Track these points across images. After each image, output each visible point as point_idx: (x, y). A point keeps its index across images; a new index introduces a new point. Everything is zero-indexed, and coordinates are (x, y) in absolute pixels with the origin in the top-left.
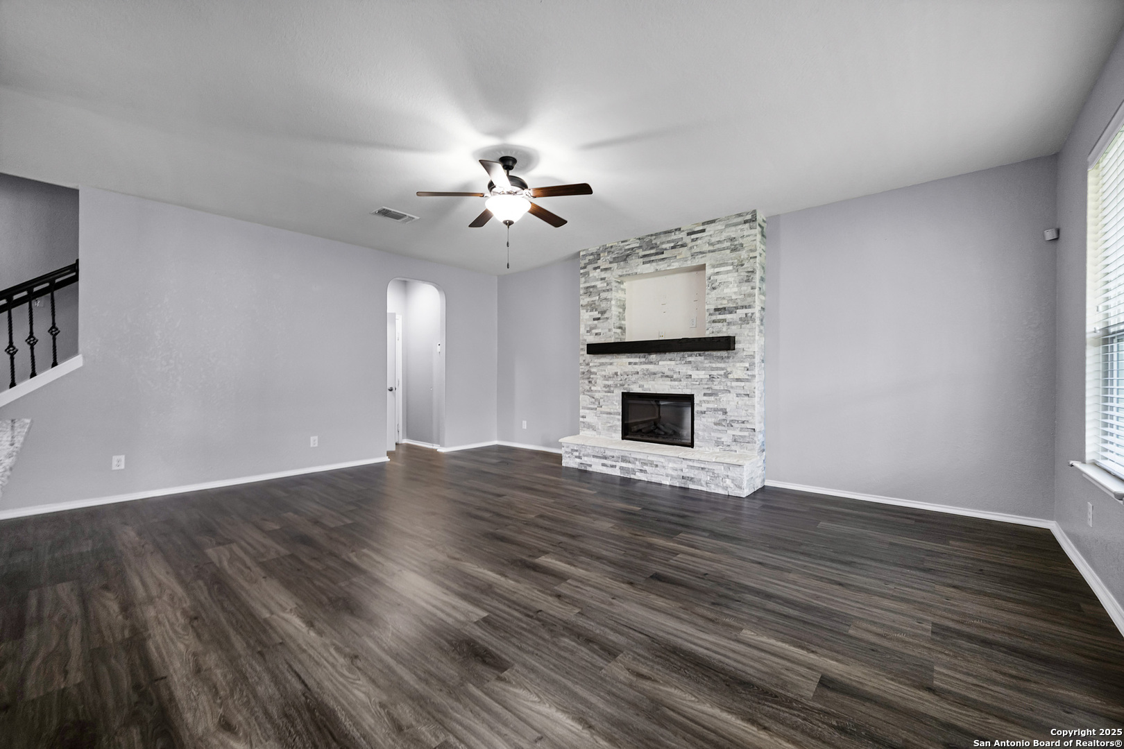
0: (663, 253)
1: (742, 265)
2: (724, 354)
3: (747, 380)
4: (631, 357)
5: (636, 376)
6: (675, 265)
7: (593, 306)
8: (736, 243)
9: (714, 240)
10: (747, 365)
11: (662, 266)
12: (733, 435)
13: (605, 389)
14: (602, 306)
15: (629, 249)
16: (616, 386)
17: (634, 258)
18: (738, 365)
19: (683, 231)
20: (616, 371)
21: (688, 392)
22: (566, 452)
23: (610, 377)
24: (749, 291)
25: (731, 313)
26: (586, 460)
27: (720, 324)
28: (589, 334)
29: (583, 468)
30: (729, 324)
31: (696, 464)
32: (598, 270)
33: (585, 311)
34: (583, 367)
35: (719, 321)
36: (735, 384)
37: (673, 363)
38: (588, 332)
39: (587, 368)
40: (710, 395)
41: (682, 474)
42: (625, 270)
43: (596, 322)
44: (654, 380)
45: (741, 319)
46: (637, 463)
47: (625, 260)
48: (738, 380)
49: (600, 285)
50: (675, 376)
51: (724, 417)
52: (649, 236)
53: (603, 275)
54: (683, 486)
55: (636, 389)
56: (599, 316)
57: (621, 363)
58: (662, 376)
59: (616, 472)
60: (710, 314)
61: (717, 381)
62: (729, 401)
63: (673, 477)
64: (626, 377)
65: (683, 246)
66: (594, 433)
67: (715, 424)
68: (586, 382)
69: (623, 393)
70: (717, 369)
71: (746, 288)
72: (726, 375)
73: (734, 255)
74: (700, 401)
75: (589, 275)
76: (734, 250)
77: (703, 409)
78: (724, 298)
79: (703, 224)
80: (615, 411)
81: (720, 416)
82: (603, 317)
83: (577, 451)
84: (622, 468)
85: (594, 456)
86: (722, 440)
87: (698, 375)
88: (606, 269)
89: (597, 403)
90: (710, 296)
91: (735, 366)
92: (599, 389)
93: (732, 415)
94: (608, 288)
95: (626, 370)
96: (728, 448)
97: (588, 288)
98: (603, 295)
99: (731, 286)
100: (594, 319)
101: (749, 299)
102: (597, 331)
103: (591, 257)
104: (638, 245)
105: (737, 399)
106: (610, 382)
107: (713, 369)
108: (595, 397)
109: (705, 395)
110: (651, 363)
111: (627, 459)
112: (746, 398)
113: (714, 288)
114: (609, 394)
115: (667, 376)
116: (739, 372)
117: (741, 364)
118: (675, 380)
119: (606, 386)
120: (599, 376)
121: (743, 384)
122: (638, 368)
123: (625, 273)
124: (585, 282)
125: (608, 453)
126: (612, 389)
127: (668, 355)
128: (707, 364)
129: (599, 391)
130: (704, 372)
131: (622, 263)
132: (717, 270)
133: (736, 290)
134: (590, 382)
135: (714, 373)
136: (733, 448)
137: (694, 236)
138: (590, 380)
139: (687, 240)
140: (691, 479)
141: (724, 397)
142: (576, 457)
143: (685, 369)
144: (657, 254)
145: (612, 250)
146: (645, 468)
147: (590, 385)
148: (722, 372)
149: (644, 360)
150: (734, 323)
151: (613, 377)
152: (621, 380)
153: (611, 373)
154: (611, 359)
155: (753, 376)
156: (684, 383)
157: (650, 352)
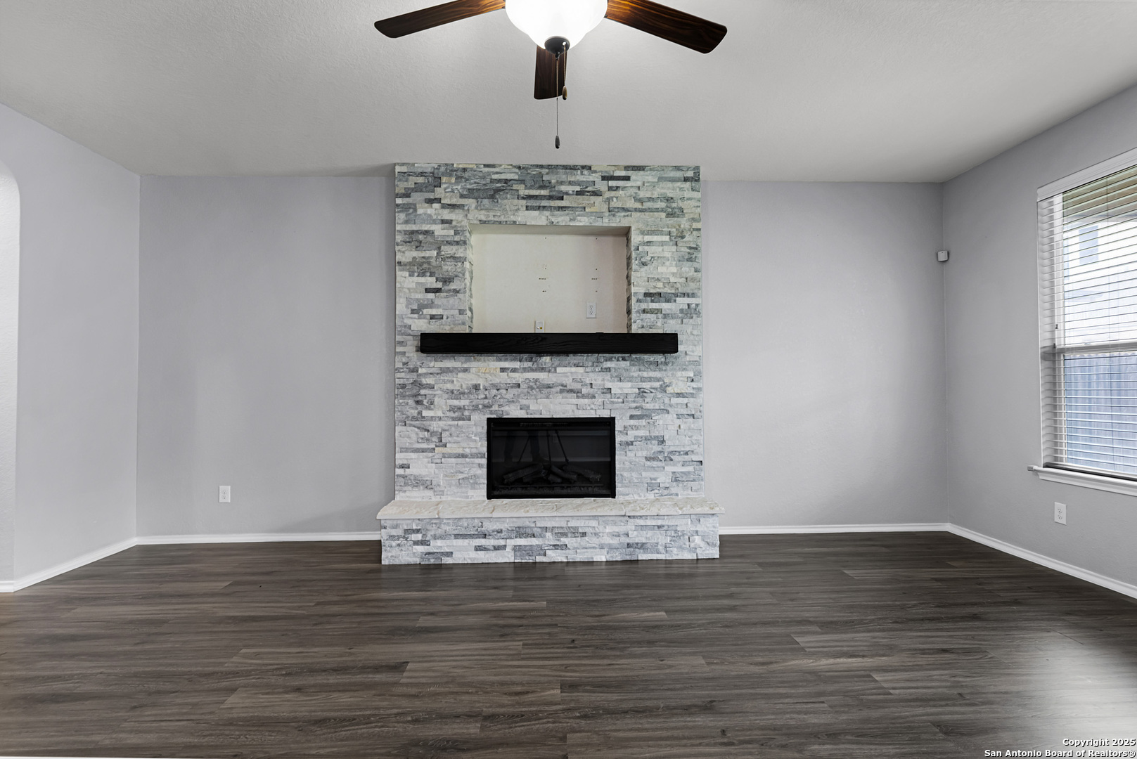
0: (562, 199)
1: (683, 237)
2: (659, 358)
3: (692, 395)
4: (506, 360)
5: (515, 391)
6: (583, 221)
7: (425, 266)
8: (674, 205)
9: (642, 194)
10: (692, 375)
11: (561, 219)
12: (674, 473)
13: (452, 414)
14: (445, 268)
15: (499, 181)
16: (476, 408)
17: (509, 196)
18: (679, 374)
19: (595, 172)
20: (475, 382)
21: (605, 414)
22: (392, 537)
23: (463, 393)
24: (692, 273)
25: (668, 301)
26: (438, 545)
27: (653, 317)
28: (416, 316)
29: (432, 561)
30: (665, 316)
31: (649, 522)
32: (436, 205)
33: (407, 274)
34: (403, 375)
35: (652, 311)
36: (675, 400)
37: (581, 370)
38: (413, 311)
39: (413, 377)
40: (640, 417)
41: (628, 541)
42: (491, 214)
43: (431, 296)
44: (547, 398)
45: (682, 311)
46: (548, 534)
47: (492, 197)
48: (679, 395)
49: (438, 230)
50: (585, 391)
51: (659, 448)
52: (537, 166)
53: (446, 214)
54: (628, 558)
55: (514, 412)
56: (439, 285)
57: (486, 370)
58: (561, 391)
59: (507, 557)
60: (638, 301)
61: (649, 397)
62: (667, 425)
63: (611, 548)
64: (494, 392)
65: (596, 193)
66: (429, 493)
67: (647, 459)
68: (411, 402)
69: (489, 420)
70: (650, 379)
71: (687, 269)
72: (663, 389)
73: (671, 221)
74: (625, 427)
75: (415, 210)
76: (669, 215)
77: (630, 438)
78: (658, 280)
79: (627, 168)
80: (474, 451)
81: (656, 447)
82: (446, 288)
83: (418, 531)
84: (516, 549)
85: (457, 536)
86: (658, 481)
87: (620, 388)
88: (453, 206)
89: (435, 439)
90: (638, 274)
91: (674, 374)
92: (440, 414)
93: (671, 445)
94: (457, 238)
95: (496, 381)
96: (666, 492)
97: (413, 232)
98: (448, 250)
99: (667, 263)
100: (427, 291)
101: (692, 285)
102: (434, 312)
103: (421, 180)
104: (516, 177)
105: (678, 422)
106: (463, 402)
107: (643, 380)
108: (431, 429)
109: (632, 417)
110: (542, 369)
111: (529, 531)
112: (691, 420)
113: (644, 264)
114: (460, 423)
115: (571, 391)
116: (680, 384)
117: (685, 374)
118: (584, 397)
119: (452, 409)
120: (439, 392)
121: (685, 400)
122: (518, 377)
123: (491, 218)
124: (407, 222)
125: (489, 526)
126: (466, 413)
127: (572, 359)
128: (635, 372)
129: (440, 419)
130: (629, 384)
131: (486, 201)
132: (647, 238)
133: (674, 270)
134: (418, 402)
135: (646, 385)
136: (673, 490)
137: (612, 183)
138: (420, 398)
139: (602, 186)
140: (642, 546)
141: (660, 419)
142: (416, 543)
143: (600, 380)
144: (550, 198)
145: (466, 175)
146: (564, 540)
147: (420, 407)
148: (657, 385)
149: (530, 364)
150: (673, 317)
151: (470, 393)
152: (486, 398)
153: (464, 386)
154: (466, 362)
155: (699, 389)
156: (599, 400)
157: (541, 353)
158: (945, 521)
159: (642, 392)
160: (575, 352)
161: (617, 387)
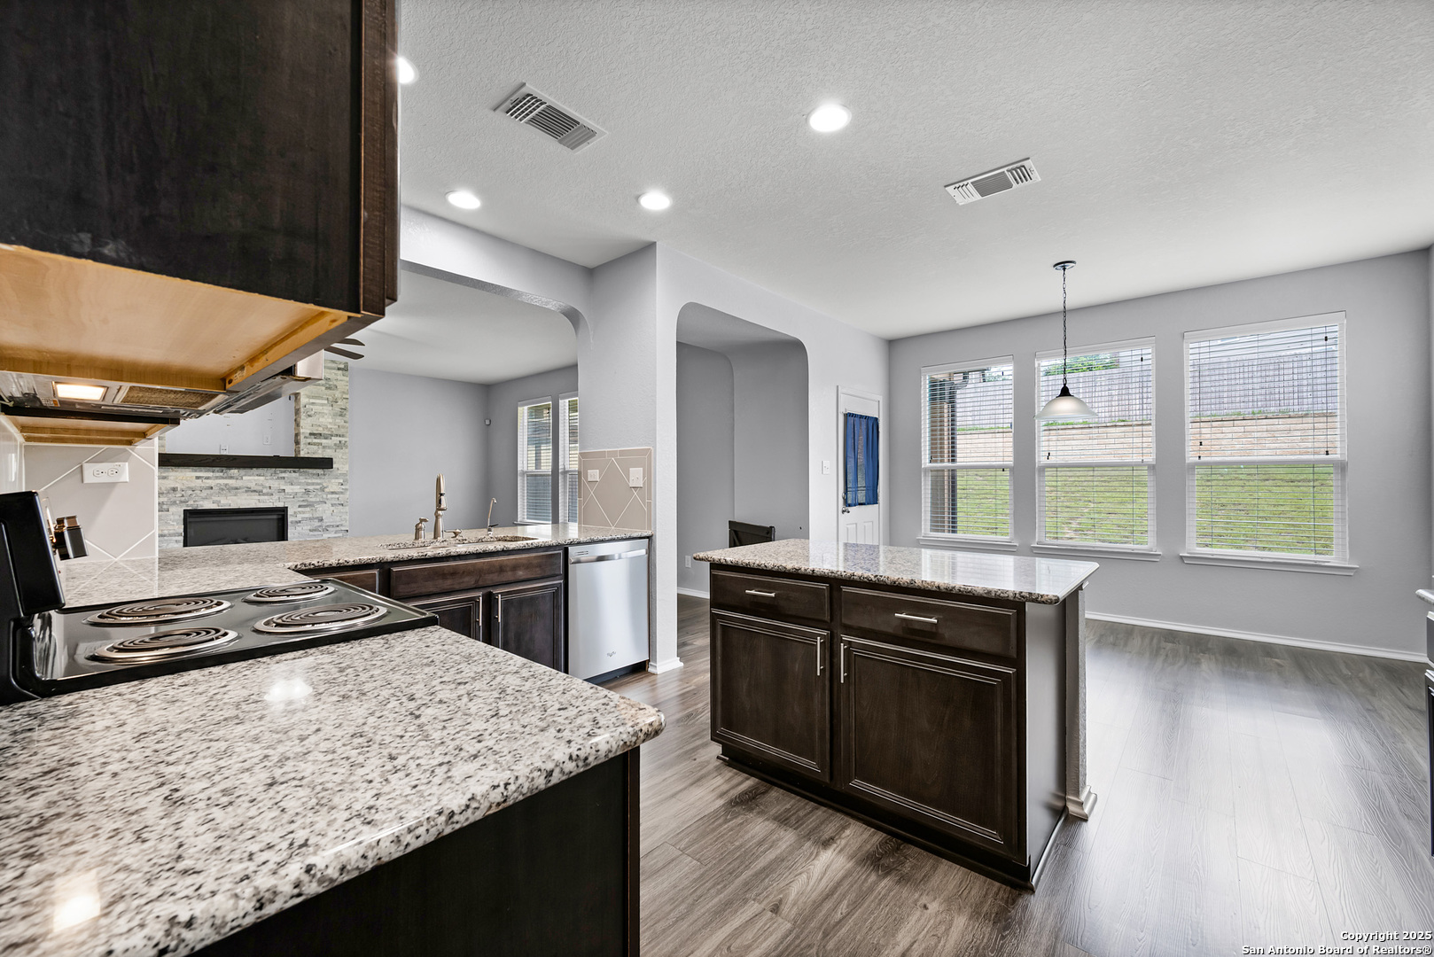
1: (336, 402)
2: (320, 471)
3: (342, 493)
4: (201, 471)
5: (209, 491)
10: (342, 481)
16: (174, 503)
18: (333, 481)
20: (173, 486)
21: (280, 505)
23: (162, 494)
24: (342, 423)
25: (326, 439)
27: (316, 447)
30: (324, 447)
35: (315, 444)
36: (329, 496)
37: (262, 478)
40: (305, 506)
44: (235, 496)
45: (335, 445)
48: (333, 493)
50: (265, 491)
51: (319, 524)
55: (208, 505)
57: (184, 477)
58: (246, 491)
60: (305, 437)
61: (312, 495)
62: (324, 510)
64: (190, 492)
67: (310, 530)
69: (185, 511)
70: (313, 484)
71: (339, 421)
72: (322, 489)
73: (329, 392)
74: (295, 513)
76: (327, 388)
77: (299, 517)
78: (320, 426)
80: (172, 532)
81: (317, 523)
87: (292, 490)
90: (305, 422)
91: (330, 481)
93: (327, 522)
95: (192, 485)
99: (326, 417)
101: (343, 430)
105: (333, 508)
106: (162, 499)
107: (308, 484)
109: (300, 506)
110: (231, 478)
112: (341, 507)
113: (309, 416)
115: (255, 491)
116: (334, 486)
117: (337, 481)
118: (264, 495)
121: (337, 496)
122: (211, 483)
126: (166, 507)
127: (255, 471)
128: (302, 479)
130: (298, 487)
132: (312, 401)
133: (331, 420)
135: (311, 488)
141: (320, 508)
143: (275, 484)
148: (318, 487)
149: (221, 474)
150: (329, 447)
151: (168, 493)
152: (183, 496)
153: (163, 488)
154: (164, 472)
155: (346, 489)
156: (276, 497)
157: (230, 467)
159: (307, 491)
160: (258, 467)
161: (289, 489)
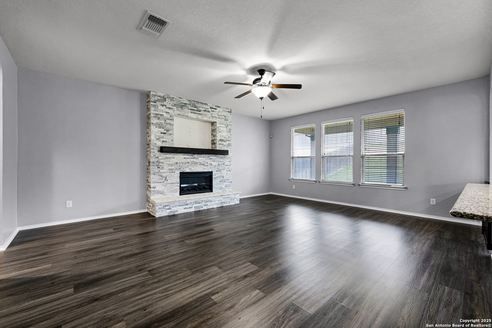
0: (200, 111)
1: (228, 126)
2: (223, 156)
4: (185, 155)
5: (188, 164)
6: (205, 119)
7: (161, 125)
8: (226, 118)
9: (219, 114)
10: (230, 160)
11: (200, 117)
12: (226, 185)
13: (169, 171)
14: (167, 127)
15: (183, 103)
16: (176, 169)
17: (186, 108)
18: (227, 160)
19: (208, 106)
20: (176, 162)
21: (210, 170)
22: (160, 208)
23: (173, 165)
24: (230, 136)
25: (225, 142)
26: (174, 209)
27: (221, 146)
28: (158, 141)
30: (224, 146)
31: (226, 197)
32: (164, 107)
33: (155, 127)
34: (153, 159)
35: (221, 144)
36: (226, 167)
37: (205, 159)
38: (157, 139)
39: (157, 160)
40: (218, 171)
41: (221, 202)
42: (181, 112)
43: (163, 135)
44: (196, 166)
45: (228, 145)
46: (203, 202)
47: (181, 107)
48: (227, 165)
49: (165, 114)
50: (206, 164)
52: (194, 101)
53: (168, 110)
54: (221, 206)
55: (187, 170)
56: (165, 132)
57: (180, 157)
58: (200, 164)
59: (193, 210)
60: (218, 141)
61: (220, 166)
62: (224, 173)
63: (218, 204)
64: (182, 164)
65: (208, 112)
66: (162, 195)
67: (220, 182)
68: (156, 167)
69: (180, 172)
70: (221, 161)
71: (229, 134)
72: (224, 164)
73: (226, 122)
74: (215, 174)
75: (158, 107)
76: (225, 120)
77: (216, 177)
78: (223, 136)
79: (216, 106)
80: (176, 182)
81: (222, 179)
82: (167, 133)
83: (168, 206)
84: (195, 207)
85: (179, 206)
86: (222, 187)
87: (214, 164)
88: (170, 108)
89: (164, 179)
90: (218, 134)
92: (166, 171)
93: (225, 178)
94: (171, 118)
95: (182, 161)
96: (224, 190)
97: (157, 114)
98: (168, 121)
99: (225, 132)
100: (161, 133)
101: (230, 138)
102: (164, 140)
103: (159, 98)
104: (188, 103)
105: (227, 172)
106: (173, 167)
107: (219, 161)
108: (163, 176)
109: (217, 171)
110: (195, 158)
111: (198, 202)
112: (229, 171)
113: (220, 132)
114: (172, 173)
115: (202, 164)
116: (227, 162)
118: (205, 166)
119: (169, 170)
120: (165, 164)
121: (228, 167)
122: (188, 160)
123: (181, 114)
124: (155, 111)
125: (188, 202)
126: (174, 171)
127: (203, 155)
128: (217, 160)
129: (166, 172)
130: (216, 163)
131: (179, 109)
132: (221, 125)
133: (226, 134)
134: (158, 167)
135: (220, 163)
136: (226, 189)
137: (213, 110)
138: (159, 166)
139: (210, 110)
140: (224, 203)
142: (167, 209)
143: (209, 161)
144: (197, 111)
145: (174, 99)
146: (207, 203)
147: (159, 169)
148: (222, 163)
149: (192, 157)
150: (226, 146)
151: (175, 165)
152: (179, 166)
153: (173, 163)
154: (174, 155)
155: (231, 164)
156: (209, 167)
157: (194, 154)
158: (270, 192)
159: (219, 164)
160: (203, 154)
161: (213, 163)
